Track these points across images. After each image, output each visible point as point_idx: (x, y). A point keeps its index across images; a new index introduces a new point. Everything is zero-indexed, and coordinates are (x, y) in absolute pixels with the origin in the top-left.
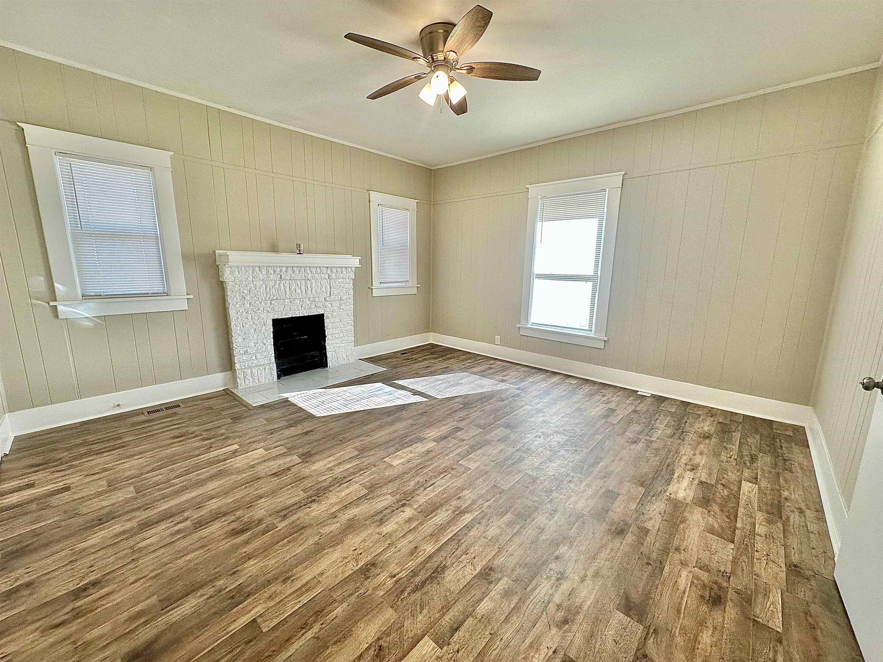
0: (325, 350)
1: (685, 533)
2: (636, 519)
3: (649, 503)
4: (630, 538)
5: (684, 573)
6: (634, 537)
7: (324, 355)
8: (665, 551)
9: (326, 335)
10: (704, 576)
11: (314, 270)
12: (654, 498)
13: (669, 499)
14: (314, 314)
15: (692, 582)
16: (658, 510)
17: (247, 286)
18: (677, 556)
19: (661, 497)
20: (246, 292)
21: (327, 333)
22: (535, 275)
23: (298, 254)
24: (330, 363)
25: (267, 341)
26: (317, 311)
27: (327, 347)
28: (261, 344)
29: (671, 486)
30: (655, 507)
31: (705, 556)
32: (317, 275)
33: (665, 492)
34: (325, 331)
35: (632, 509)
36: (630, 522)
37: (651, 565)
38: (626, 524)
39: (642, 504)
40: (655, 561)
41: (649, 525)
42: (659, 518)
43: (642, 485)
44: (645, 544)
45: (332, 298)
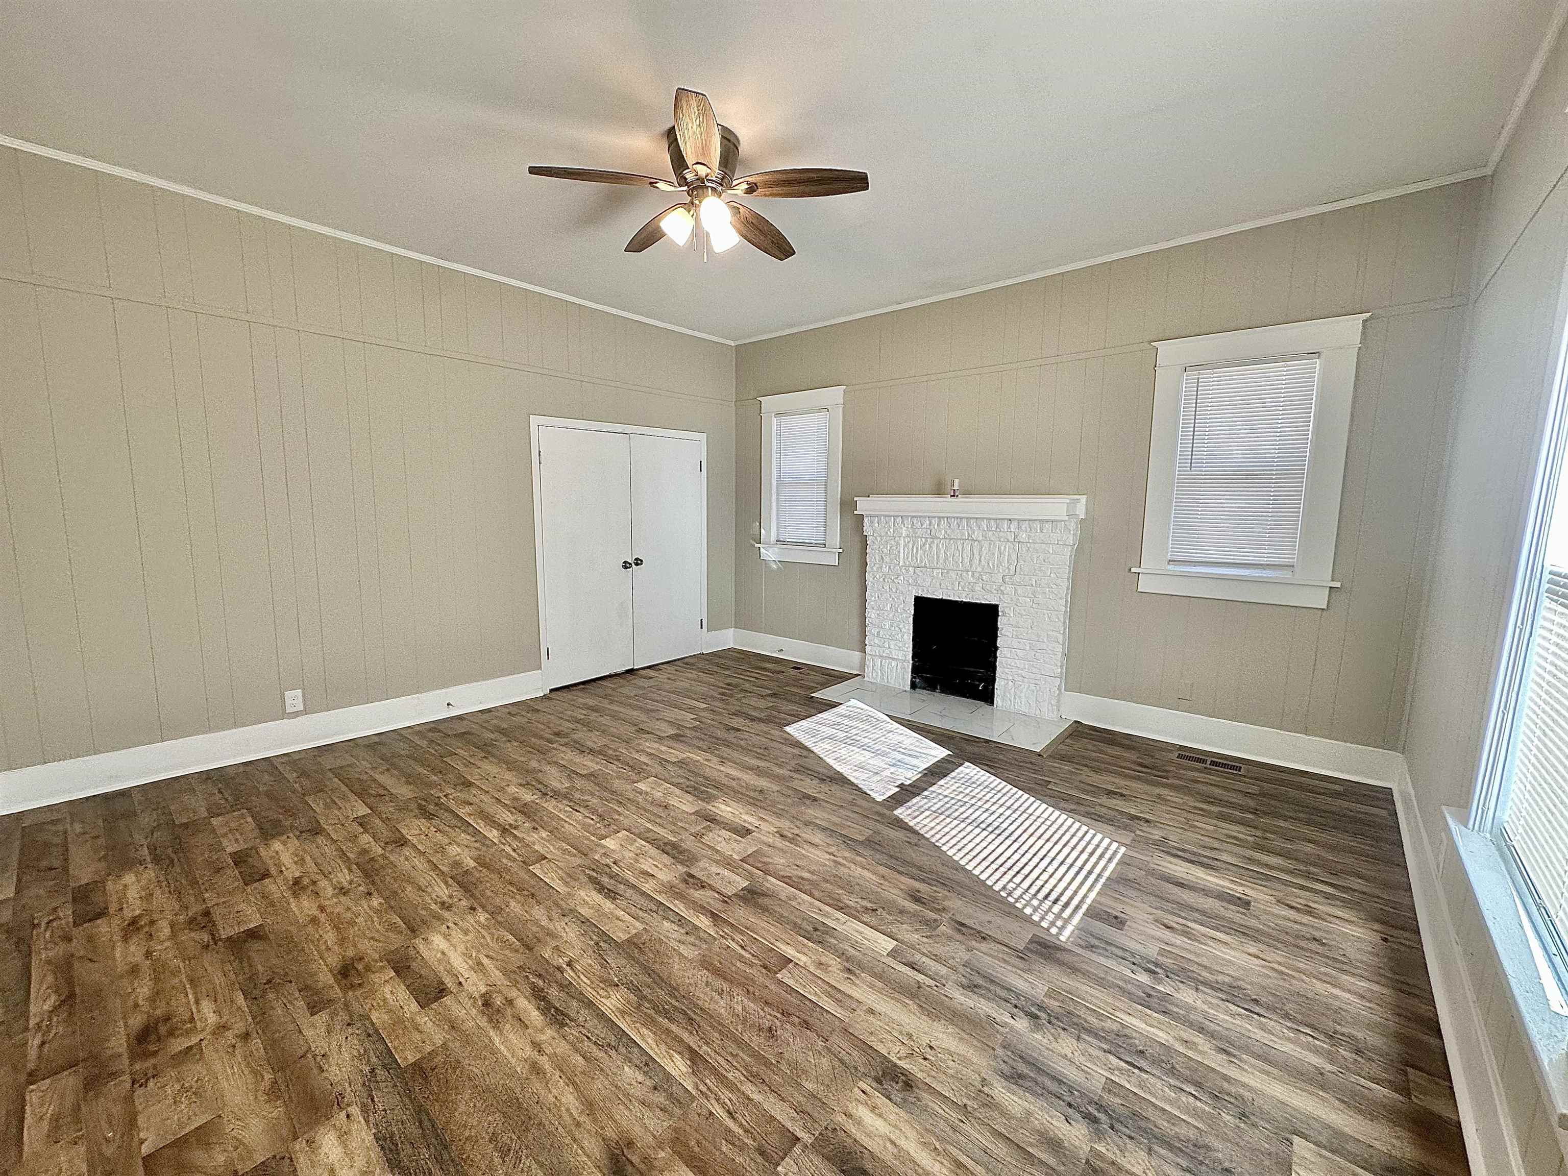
0: (995, 673)
1: (255, 1073)
2: (347, 1005)
3: (362, 1051)
4: (325, 978)
5: (212, 1018)
6: (320, 985)
7: (991, 680)
8: (261, 1017)
9: (998, 645)
10: (178, 1045)
11: (984, 524)
12: (367, 1069)
13: (339, 1102)
14: (979, 602)
15: (192, 1020)
16: (334, 1059)
17: (887, 542)
18: (239, 1027)
19: (359, 1087)
20: (885, 551)
21: (1000, 642)
22: (1546, 576)
23: (952, 496)
24: (997, 699)
25: (904, 626)
26: (985, 597)
27: (998, 668)
28: (897, 629)
29: (369, 1139)
30: (346, 1056)
31: (193, 1072)
32: (990, 533)
33: (365, 1110)
34: (997, 636)
35: (373, 1011)
36: (350, 993)
37: (265, 984)
38: (352, 987)
39: (369, 1035)
40: (264, 991)
41: (322, 1018)
42: (319, 1045)
43: (417, 1067)
44: (297, 994)
45: (1017, 578)
